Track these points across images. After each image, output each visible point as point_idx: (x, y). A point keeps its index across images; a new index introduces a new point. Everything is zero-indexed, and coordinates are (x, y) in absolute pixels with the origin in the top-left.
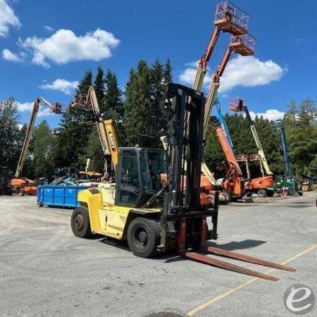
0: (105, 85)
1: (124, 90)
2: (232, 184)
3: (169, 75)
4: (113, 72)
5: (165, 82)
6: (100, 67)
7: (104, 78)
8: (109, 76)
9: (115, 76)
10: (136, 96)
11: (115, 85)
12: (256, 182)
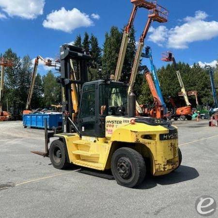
0: (90, 45)
1: (102, 48)
2: (155, 112)
3: (133, 36)
4: (95, 36)
5: (130, 41)
6: (86, 33)
7: (89, 40)
8: (92, 38)
9: (96, 39)
10: (109, 52)
11: (96, 45)
12: (179, 111)
